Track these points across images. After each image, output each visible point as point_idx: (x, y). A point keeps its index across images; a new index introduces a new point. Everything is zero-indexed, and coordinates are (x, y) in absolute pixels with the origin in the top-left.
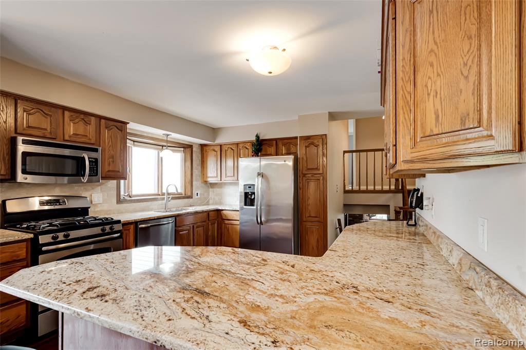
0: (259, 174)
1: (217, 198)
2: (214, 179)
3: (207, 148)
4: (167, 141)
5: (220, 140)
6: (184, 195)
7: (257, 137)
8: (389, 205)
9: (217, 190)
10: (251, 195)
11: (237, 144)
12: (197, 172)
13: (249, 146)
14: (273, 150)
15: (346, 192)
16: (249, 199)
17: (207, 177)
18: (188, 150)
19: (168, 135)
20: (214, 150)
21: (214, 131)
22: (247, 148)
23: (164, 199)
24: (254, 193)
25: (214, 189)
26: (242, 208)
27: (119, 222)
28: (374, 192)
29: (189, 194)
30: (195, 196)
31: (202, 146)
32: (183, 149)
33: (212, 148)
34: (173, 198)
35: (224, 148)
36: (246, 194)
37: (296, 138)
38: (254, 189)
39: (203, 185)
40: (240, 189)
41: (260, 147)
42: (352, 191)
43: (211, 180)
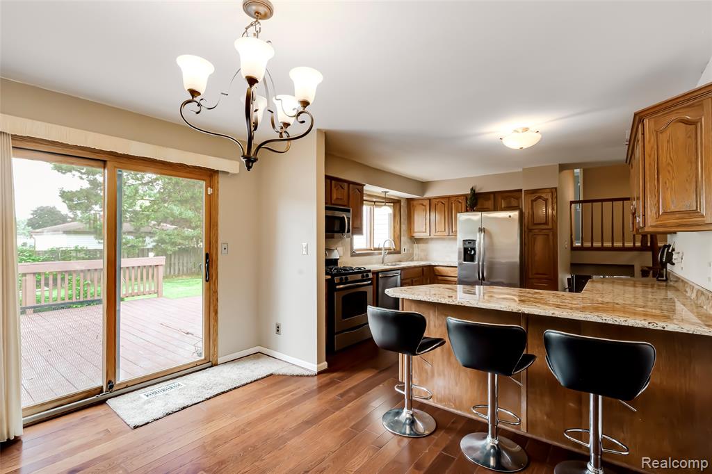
0: (480, 230)
1: (422, 254)
2: (424, 234)
3: (415, 203)
4: (385, 198)
5: (429, 194)
6: (393, 250)
7: (472, 189)
8: (633, 266)
9: (422, 246)
10: (471, 251)
11: (449, 198)
12: (404, 227)
13: (462, 200)
14: (490, 204)
15: (574, 249)
16: (468, 253)
17: (414, 232)
18: (398, 205)
19: (386, 192)
20: (423, 205)
21: (424, 185)
22: (460, 202)
23: (381, 254)
24: (474, 249)
25: (419, 245)
26: (460, 264)
27: (369, 271)
28: (613, 249)
29: (398, 249)
30: (403, 252)
31: (409, 201)
32: (392, 204)
33: (420, 202)
34: (389, 253)
35: (434, 202)
36: (466, 250)
37: (520, 191)
38: (475, 244)
39: (409, 241)
40: (459, 245)
41: (476, 201)
42: (582, 248)
43: (417, 235)
